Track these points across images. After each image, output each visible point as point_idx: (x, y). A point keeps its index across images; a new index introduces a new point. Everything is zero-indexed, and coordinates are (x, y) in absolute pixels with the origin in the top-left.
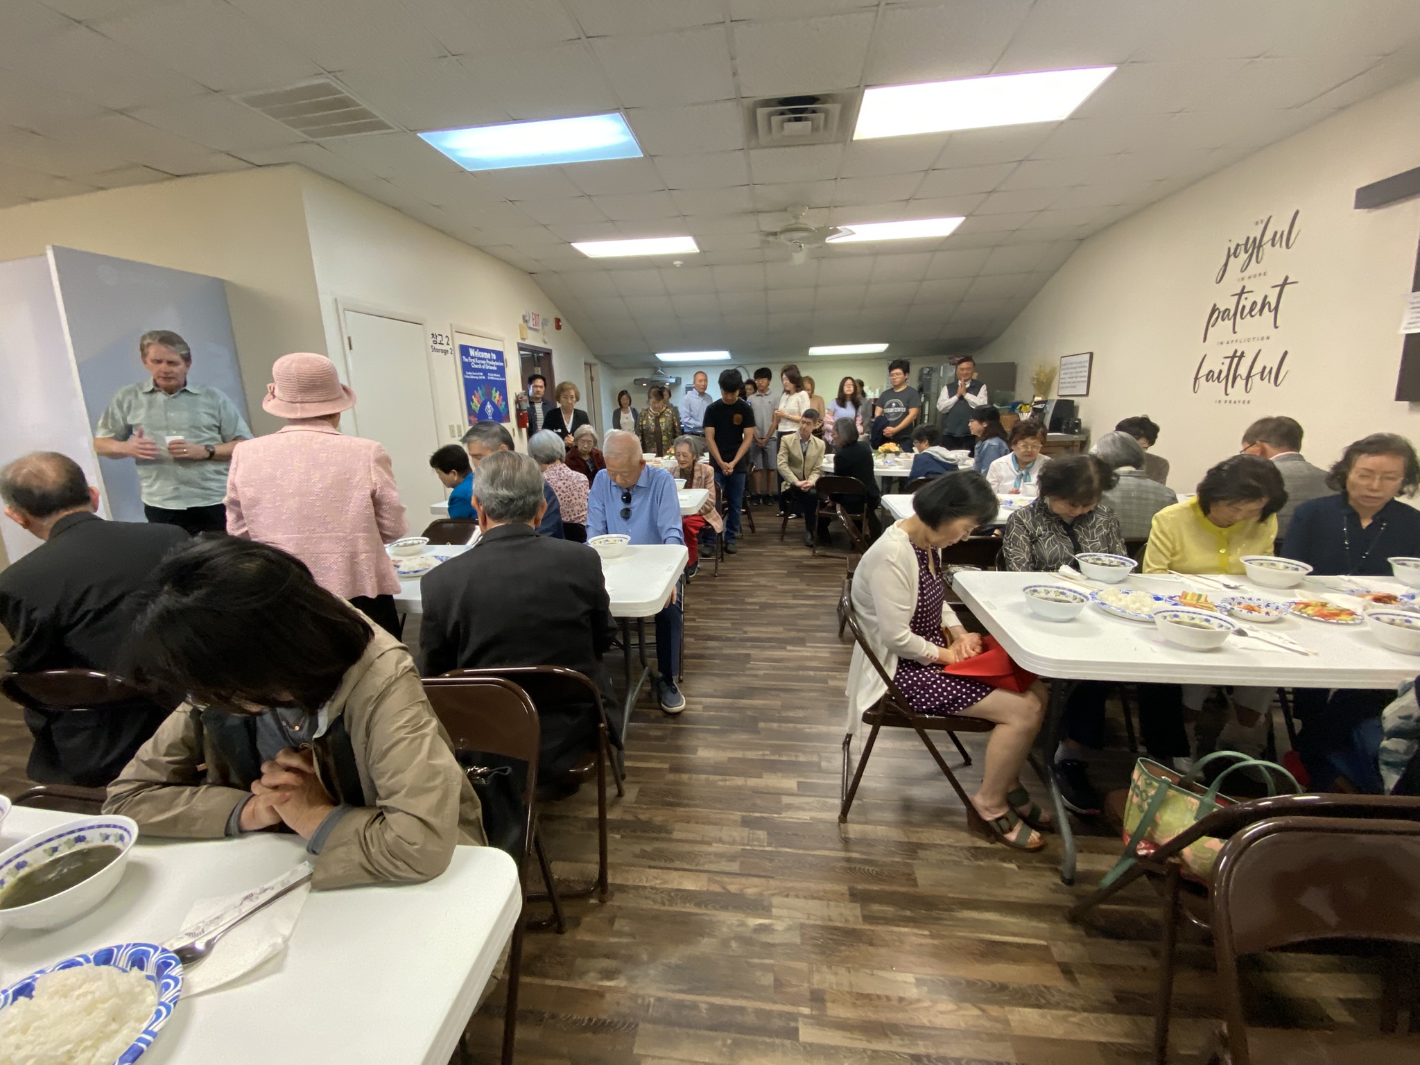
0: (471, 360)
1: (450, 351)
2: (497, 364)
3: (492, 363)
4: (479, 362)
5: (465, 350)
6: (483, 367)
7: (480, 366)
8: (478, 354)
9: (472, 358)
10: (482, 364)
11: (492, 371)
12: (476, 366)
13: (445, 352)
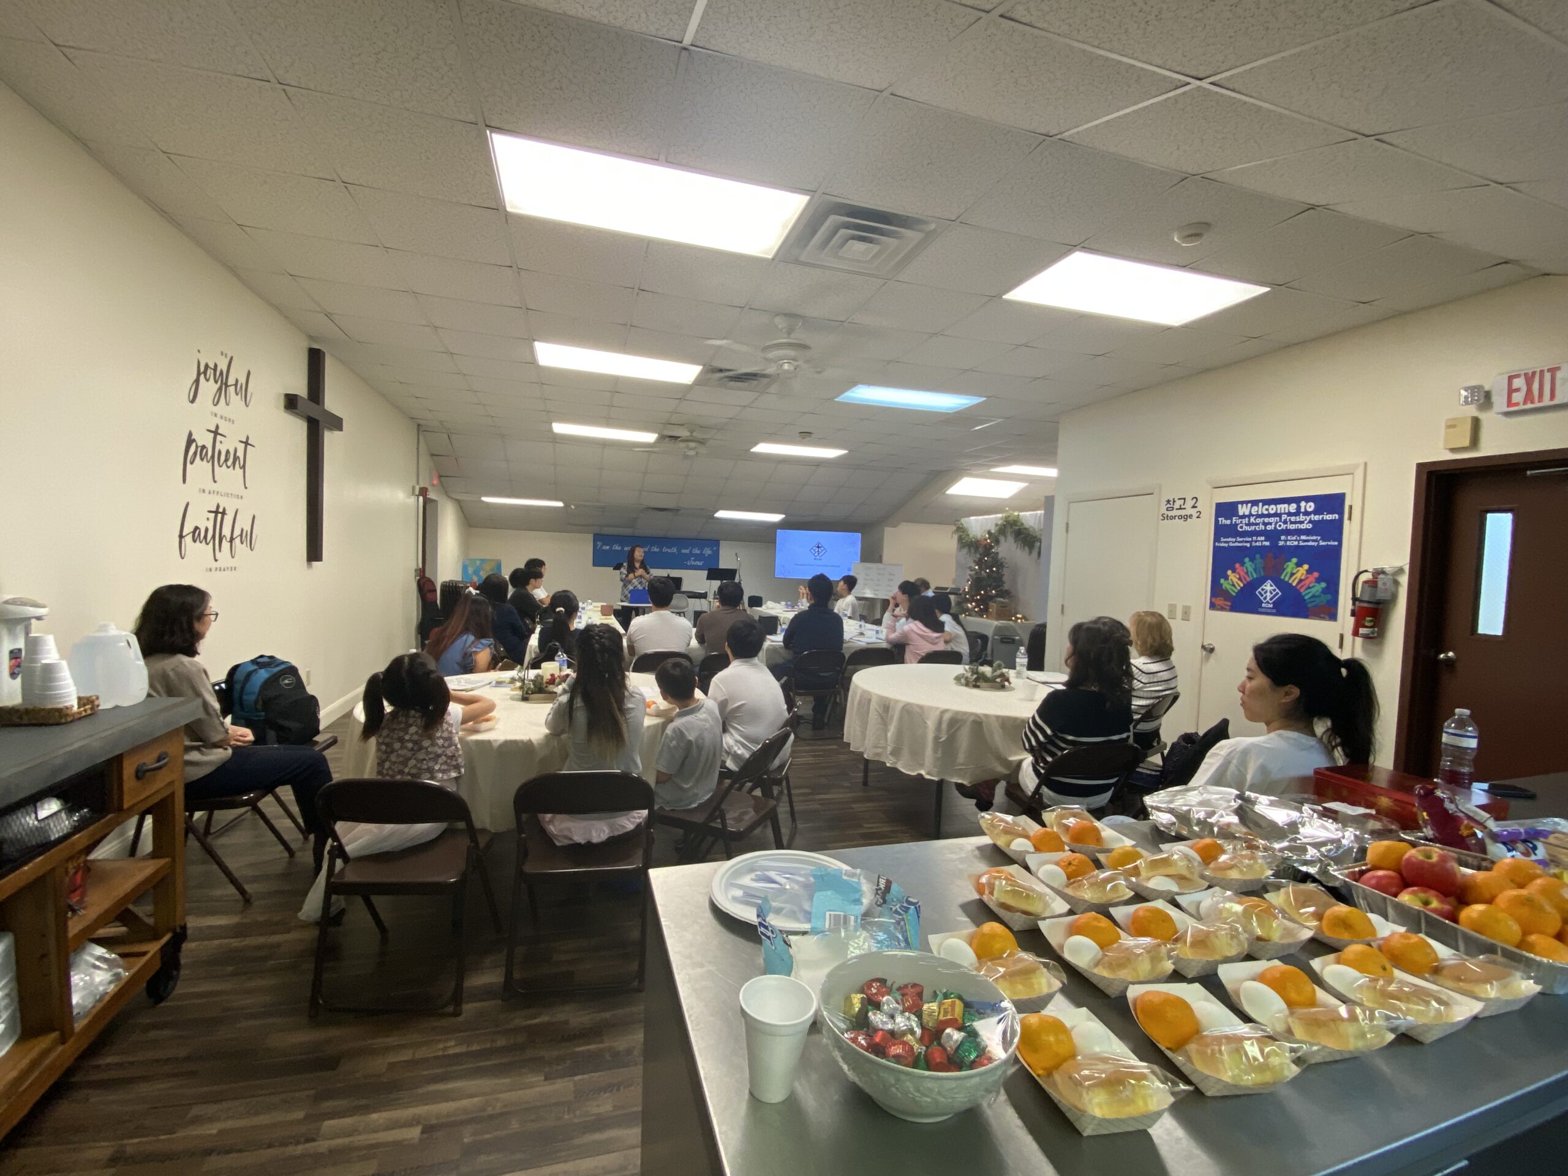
0: (1238, 521)
1: (1195, 515)
2: (1317, 518)
3: (1302, 518)
4: (1259, 520)
5: (1226, 510)
6: (1269, 528)
7: (1262, 527)
8: (1261, 509)
9: (1244, 517)
10: (1265, 524)
11: (1299, 532)
12: (1253, 528)
13: (1186, 518)
